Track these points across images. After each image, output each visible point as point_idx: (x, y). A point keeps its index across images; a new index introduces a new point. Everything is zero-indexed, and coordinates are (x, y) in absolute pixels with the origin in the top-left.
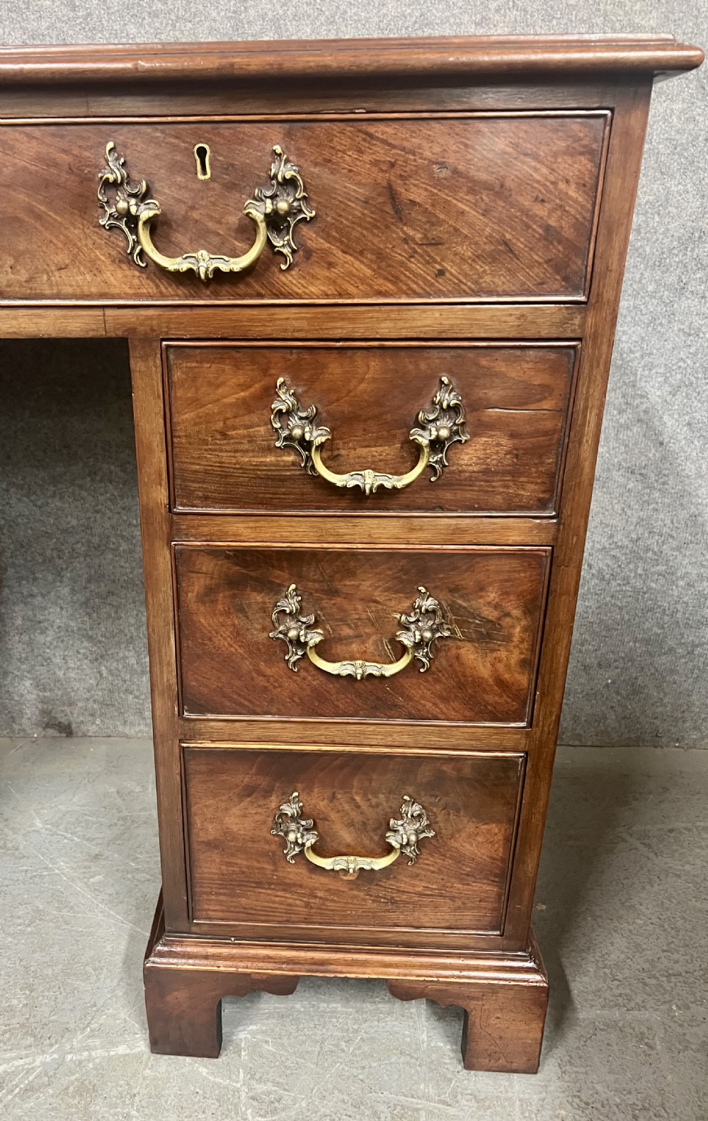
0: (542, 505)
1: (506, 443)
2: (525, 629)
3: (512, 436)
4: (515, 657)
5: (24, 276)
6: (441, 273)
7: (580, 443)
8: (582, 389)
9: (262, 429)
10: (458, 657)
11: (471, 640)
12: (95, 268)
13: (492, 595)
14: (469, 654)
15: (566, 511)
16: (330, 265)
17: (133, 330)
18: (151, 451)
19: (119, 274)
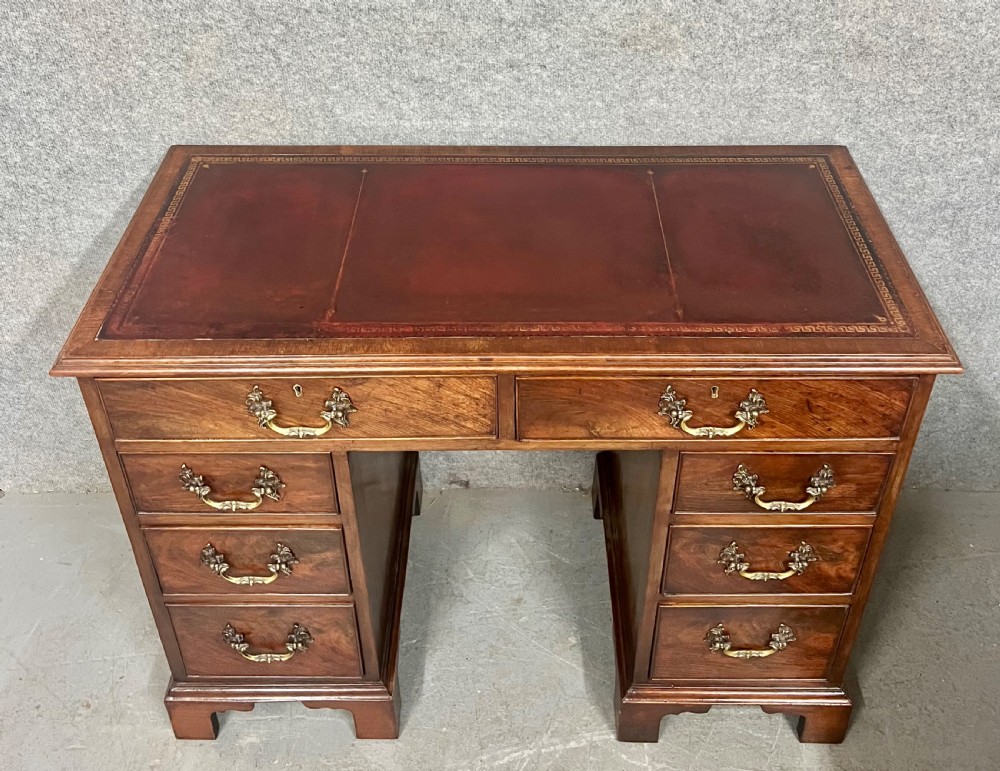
0: (870, 509)
1: (854, 487)
2: (856, 557)
3: (857, 484)
4: (848, 567)
5: (614, 430)
6: (829, 430)
7: (892, 487)
8: (895, 468)
9: (727, 483)
10: (819, 568)
11: (826, 561)
12: (651, 427)
13: (841, 543)
14: (825, 567)
15: (882, 512)
16: (773, 427)
17: (666, 448)
18: (666, 490)
19: (664, 430)
